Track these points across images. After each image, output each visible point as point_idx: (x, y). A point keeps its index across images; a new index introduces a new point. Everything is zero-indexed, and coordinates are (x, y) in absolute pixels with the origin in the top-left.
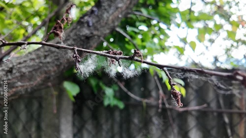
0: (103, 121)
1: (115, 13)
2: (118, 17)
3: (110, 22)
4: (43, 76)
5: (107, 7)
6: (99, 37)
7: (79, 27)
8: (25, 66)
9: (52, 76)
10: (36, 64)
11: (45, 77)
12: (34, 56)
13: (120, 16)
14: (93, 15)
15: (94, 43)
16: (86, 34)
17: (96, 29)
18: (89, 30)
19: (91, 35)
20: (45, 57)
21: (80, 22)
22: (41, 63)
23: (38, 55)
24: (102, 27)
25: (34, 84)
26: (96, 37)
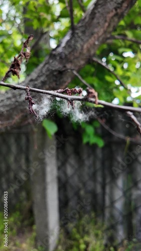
0: (85, 156)
1: (90, 40)
2: (94, 44)
3: (85, 51)
4: (21, 115)
5: (80, 34)
7: (51, 61)
8: (3, 105)
10: (12, 103)
11: (23, 116)
12: (10, 95)
13: (97, 43)
16: (59, 68)
17: (69, 61)
18: (62, 63)
20: (20, 95)
21: (52, 55)
22: (17, 101)
23: (14, 93)
24: (77, 58)
25: (13, 123)
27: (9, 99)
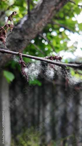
1: (40, 23)
7: (14, 33)
13: (43, 25)
16: (19, 38)
17: (26, 34)
18: (21, 35)
26: (26, 40)
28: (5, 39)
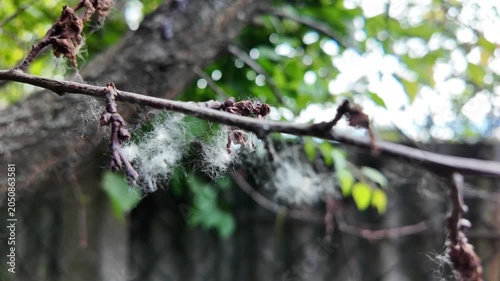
0: (196, 254)
1: (228, 10)
2: (236, 19)
4: (52, 162)
6: (189, 65)
7: (140, 41)
8: (4, 136)
9: (74, 161)
10: (31, 132)
11: (56, 165)
12: (26, 112)
13: (241, 17)
14: (175, 12)
15: (177, 82)
16: (158, 58)
17: (183, 46)
18: (165, 48)
19: (170, 61)
20: (56, 113)
21: (144, 30)
22: (45, 128)
23: (36, 108)
24: (198, 41)
25: (28, 183)
26: (182, 66)
27: (21, 120)
28: (79, 47)
